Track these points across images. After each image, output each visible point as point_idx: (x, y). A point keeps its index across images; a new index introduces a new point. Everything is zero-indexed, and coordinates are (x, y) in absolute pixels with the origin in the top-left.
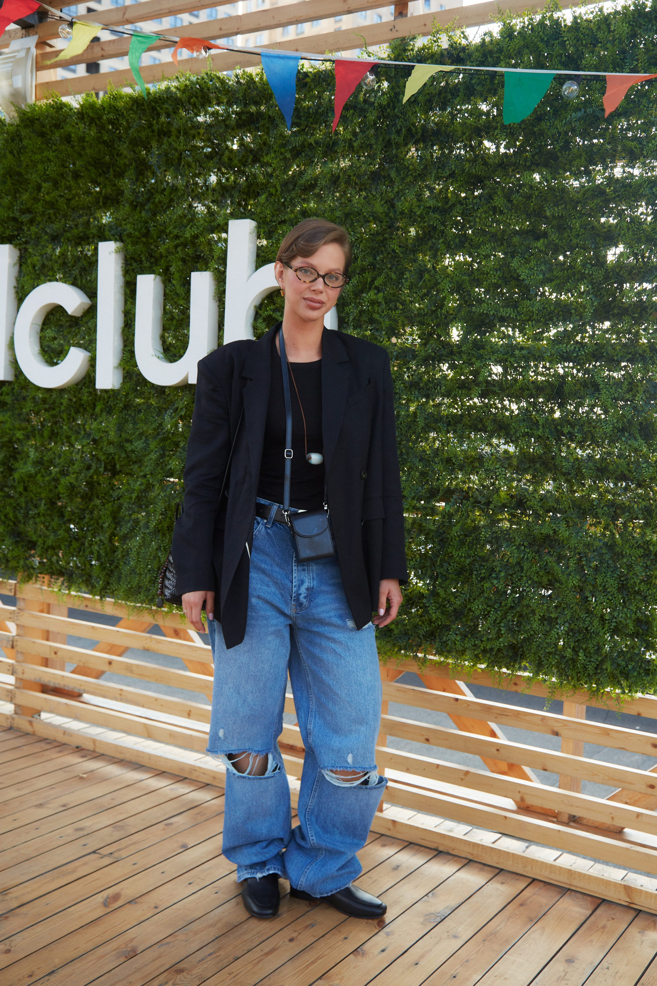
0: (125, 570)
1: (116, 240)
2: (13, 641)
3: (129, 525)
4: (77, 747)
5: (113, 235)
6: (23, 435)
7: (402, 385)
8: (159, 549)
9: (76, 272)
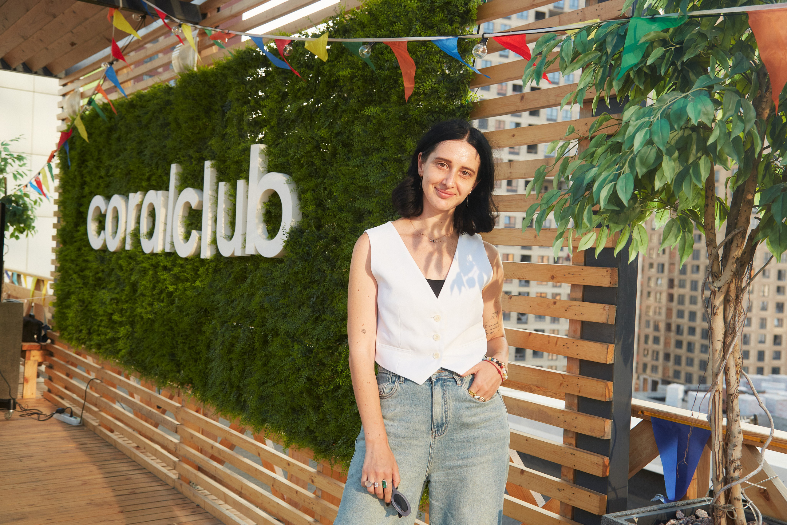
0: (210, 382)
1: (212, 159)
2: (176, 428)
3: (212, 351)
4: (197, 505)
5: (210, 156)
6: (174, 288)
7: (322, 259)
8: (223, 369)
9: (199, 181)
